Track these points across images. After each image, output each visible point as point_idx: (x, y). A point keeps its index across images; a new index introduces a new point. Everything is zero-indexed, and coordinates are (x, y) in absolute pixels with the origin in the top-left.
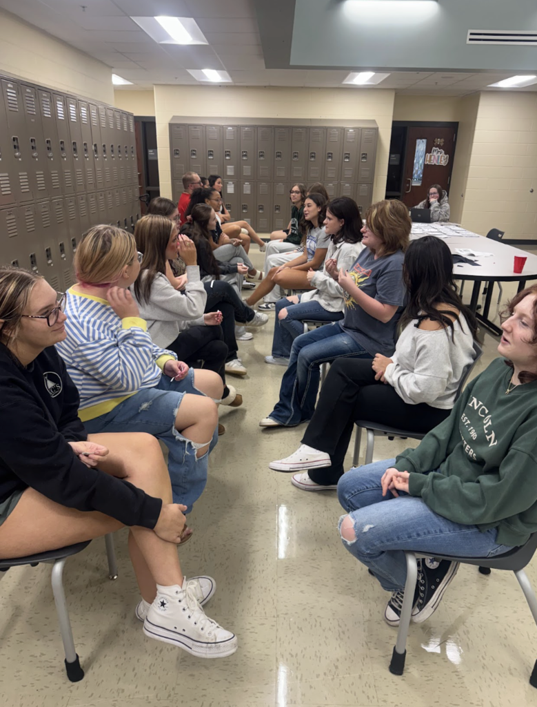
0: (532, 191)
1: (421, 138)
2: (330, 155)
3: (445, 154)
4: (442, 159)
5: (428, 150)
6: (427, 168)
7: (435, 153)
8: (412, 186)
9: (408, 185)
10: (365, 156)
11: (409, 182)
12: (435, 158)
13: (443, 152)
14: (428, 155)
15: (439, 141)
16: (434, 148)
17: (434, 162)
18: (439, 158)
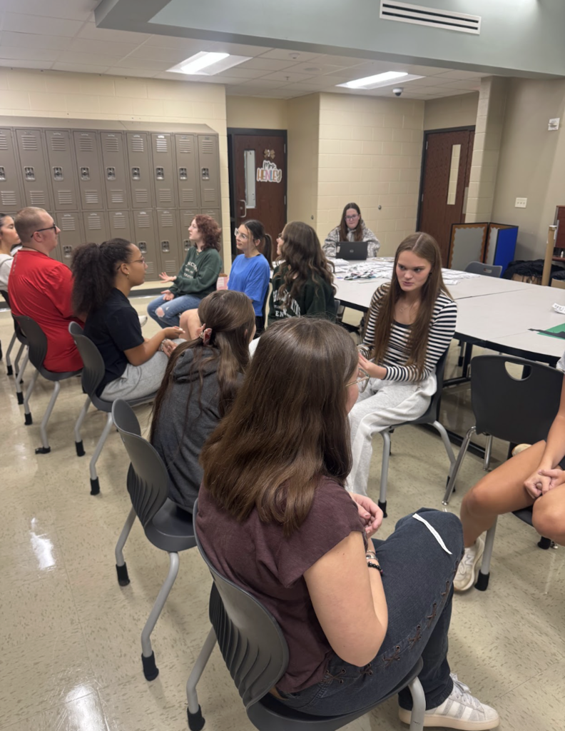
0: (380, 208)
1: (249, 149)
2: (160, 172)
3: (278, 168)
4: (275, 175)
5: (259, 164)
6: (260, 186)
7: (267, 168)
8: (248, 210)
9: (241, 208)
10: (206, 172)
11: (243, 205)
12: (267, 173)
13: (275, 165)
14: (259, 170)
15: (269, 153)
16: (265, 161)
17: (266, 179)
18: (270, 173)
